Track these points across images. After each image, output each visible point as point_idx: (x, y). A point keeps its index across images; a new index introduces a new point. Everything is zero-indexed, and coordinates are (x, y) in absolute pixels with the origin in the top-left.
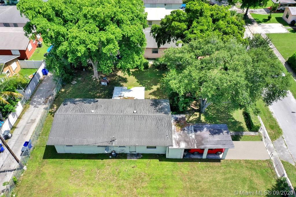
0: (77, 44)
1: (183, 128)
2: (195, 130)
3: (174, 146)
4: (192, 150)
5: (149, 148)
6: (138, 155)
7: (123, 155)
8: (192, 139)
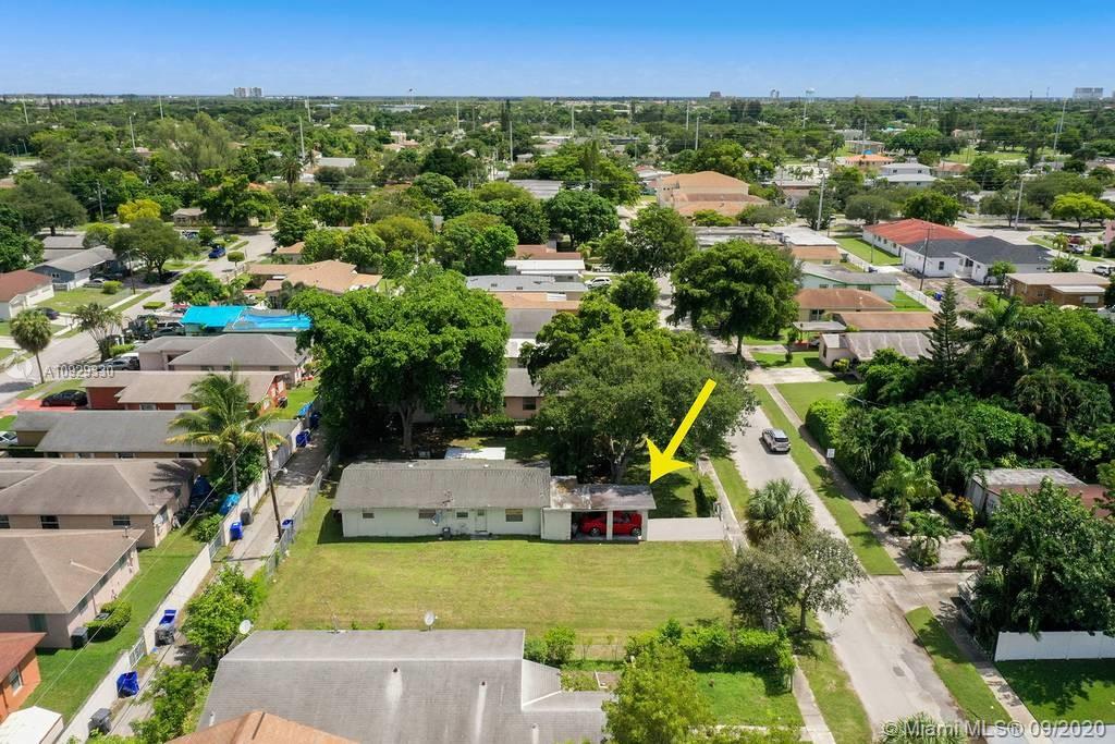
0: (395, 352)
1: (570, 489)
2: (592, 492)
3: (553, 507)
4: (587, 525)
5: (509, 518)
6: (490, 536)
7: (464, 537)
8: (585, 500)
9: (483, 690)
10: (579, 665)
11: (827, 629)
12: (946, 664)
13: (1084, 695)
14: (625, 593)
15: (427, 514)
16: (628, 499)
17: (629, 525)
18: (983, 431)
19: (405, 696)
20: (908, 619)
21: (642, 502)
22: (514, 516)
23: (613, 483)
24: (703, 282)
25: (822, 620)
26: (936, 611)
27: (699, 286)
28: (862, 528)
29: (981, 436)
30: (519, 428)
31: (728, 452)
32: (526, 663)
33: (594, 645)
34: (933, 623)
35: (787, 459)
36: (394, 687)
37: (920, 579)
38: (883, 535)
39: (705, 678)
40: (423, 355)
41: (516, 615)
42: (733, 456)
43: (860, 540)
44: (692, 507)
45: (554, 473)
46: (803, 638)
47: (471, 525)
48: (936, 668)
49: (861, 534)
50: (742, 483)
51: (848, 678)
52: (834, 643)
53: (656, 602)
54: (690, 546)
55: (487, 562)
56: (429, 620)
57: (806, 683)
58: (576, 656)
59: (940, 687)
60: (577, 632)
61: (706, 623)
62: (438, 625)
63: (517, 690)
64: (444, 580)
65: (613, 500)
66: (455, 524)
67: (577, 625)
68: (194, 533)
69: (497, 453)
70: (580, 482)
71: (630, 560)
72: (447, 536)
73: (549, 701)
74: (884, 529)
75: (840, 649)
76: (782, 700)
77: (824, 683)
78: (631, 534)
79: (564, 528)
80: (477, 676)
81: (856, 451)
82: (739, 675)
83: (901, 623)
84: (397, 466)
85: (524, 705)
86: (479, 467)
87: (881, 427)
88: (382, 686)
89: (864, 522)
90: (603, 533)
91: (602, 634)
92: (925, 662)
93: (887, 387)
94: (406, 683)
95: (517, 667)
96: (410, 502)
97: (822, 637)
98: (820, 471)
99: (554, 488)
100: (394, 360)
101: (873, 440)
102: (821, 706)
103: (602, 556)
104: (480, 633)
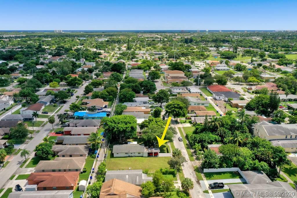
1: (147, 149)
2: (151, 149)
3: (145, 152)
4: (150, 154)
5: (138, 154)
6: (136, 156)
7: (132, 157)
8: (150, 151)
9: (138, 177)
10: (149, 174)
11: (183, 169)
12: (197, 173)
13: (213, 176)
14: (156, 164)
15: (126, 153)
16: (156, 150)
17: (156, 154)
18: (210, 139)
19: (129, 178)
20: (194, 167)
21: (158, 151)
22: (139, 153)
23: (154, 148)
24: (170, 108)
25: (182, 168)
26: (198, 166)
27: (169, 109)
28: (191, 154)
29: (209, 139)
30: (139, 137)
31: (173, 141)
32: (143, 174)
33: (151, 172)
34: (197, 168)
35: (182, 142)
36: (127, 176)
37: (197, 161)
38: (194, 155)
39: (165, 175)
40: (125, 129)
41: (140, 168)
42: (173, 142)
43: (190, 156)
44: (166, 151)
45: (145, 146)
46: (179, 170)
47: (133, 155)
48: (196, 174)
49: (191, 155)
50: (174, 147)
51: (184, 175)
52: (183, 171)
53: (159, 166)
54: (165, 157)
55: (136, 160)
56: (130, 169)
57: (178, 176)
58: (149, 173)
59: (196, 176)
60: (149, 170)
61: (166, 168)
62: (131, 169)
63: (142, 177)
64: (130, 163)
65: (154, 151)
66: (130, 155)
67: (149, 169)
68: (91, 157)
69: (136, 143)
70: (149, 148)
71: (157, 160)
72: (129, 156)
73: (146, 178)
74: (194, 154)
75: (184, 171)
76: (175, 178)
77: (181, 176)
78: (156, 156)
79: (147, 155)
80: (137, 175)
81: (191, 142)
82: (170, 175)
83: (193, 168)
84: (121, 145)
85: (143, 178)
86: (133, 146)
87: (195, 138)
88: (126, 176)
89: (192, 153)
90: (152, 156)
91: (152, 170)
92: (194, 173)
93: (198, 130)
94: (128, 176)
95: (142, 174)
96: (124, 152)
97: (182, 170)
98: (187, 144)
99: (145, 149)
100: (120, 130)
101: (193, 140)
102: (180, 179)
103: (152, 159)
104: (137, 170)
